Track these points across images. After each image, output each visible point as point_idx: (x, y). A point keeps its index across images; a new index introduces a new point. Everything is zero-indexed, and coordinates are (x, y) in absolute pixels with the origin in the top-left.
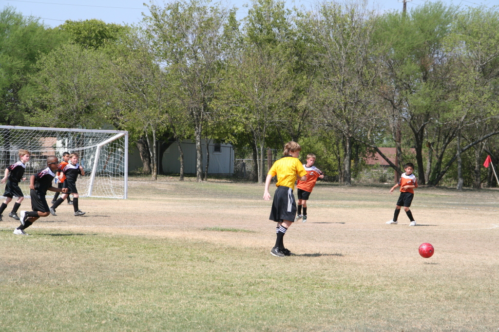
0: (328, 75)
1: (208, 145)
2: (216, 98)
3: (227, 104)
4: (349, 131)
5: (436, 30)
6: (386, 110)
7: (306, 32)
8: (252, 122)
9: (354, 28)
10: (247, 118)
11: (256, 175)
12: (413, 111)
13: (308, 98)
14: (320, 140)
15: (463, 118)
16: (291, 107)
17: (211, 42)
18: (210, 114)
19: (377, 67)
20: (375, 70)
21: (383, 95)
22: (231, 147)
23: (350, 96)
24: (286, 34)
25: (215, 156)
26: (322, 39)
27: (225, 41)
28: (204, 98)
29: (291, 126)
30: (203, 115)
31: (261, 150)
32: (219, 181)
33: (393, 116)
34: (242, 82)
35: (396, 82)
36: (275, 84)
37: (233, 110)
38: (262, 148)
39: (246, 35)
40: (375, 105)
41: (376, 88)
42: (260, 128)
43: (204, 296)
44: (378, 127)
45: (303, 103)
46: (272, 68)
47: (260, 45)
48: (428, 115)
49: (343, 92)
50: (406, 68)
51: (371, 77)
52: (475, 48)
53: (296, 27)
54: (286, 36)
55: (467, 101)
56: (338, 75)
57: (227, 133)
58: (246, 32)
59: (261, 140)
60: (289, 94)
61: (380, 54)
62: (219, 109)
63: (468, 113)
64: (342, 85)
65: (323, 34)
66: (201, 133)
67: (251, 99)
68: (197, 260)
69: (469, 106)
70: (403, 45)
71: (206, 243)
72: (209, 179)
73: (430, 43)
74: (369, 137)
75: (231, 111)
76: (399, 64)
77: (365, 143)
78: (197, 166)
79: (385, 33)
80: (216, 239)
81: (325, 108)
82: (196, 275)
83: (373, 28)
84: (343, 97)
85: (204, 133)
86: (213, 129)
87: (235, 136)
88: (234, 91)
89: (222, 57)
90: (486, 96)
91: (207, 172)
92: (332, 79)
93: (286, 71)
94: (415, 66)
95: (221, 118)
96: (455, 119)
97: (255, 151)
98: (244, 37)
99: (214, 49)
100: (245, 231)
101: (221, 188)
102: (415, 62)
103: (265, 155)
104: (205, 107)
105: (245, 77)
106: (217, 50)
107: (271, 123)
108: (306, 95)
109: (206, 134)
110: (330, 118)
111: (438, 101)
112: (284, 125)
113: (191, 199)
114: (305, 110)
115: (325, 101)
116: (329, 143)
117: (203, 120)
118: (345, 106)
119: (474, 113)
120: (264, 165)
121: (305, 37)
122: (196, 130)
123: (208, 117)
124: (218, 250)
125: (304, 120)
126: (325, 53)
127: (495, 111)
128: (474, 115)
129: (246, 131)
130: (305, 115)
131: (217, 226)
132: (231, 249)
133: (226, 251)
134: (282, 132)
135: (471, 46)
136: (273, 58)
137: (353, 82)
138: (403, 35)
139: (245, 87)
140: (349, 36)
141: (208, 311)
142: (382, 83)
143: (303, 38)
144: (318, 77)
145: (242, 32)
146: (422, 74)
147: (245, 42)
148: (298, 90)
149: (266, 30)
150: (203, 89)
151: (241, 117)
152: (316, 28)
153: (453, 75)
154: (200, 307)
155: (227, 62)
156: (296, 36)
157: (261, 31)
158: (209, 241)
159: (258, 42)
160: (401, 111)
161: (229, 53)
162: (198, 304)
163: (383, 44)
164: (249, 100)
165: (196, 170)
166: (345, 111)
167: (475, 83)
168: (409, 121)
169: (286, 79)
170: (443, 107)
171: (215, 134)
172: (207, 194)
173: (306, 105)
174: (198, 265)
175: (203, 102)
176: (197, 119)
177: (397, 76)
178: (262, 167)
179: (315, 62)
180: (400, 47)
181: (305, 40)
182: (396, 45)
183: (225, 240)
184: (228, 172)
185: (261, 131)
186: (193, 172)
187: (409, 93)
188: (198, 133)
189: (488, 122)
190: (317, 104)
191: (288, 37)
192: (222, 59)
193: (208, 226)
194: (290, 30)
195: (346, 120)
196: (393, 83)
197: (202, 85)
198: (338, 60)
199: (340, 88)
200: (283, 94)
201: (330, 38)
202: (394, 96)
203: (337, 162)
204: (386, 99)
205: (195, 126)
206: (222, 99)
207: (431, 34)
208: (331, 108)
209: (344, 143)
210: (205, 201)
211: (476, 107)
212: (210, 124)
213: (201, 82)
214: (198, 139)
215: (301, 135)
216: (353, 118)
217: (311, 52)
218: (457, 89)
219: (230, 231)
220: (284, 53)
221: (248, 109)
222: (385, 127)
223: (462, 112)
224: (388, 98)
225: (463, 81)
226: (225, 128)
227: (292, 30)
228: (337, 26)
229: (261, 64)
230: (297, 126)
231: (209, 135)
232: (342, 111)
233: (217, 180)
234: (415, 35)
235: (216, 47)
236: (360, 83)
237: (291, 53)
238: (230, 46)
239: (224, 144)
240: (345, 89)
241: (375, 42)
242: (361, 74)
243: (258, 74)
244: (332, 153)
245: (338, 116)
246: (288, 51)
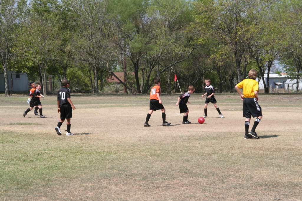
0: (82, 31)
1: (12, 74)
2: (15, 46)
3: (22, 49)
4: (96, 64)
5: (142, 4)
6: (117, 50)
7: (67, 6)
8: (38, 60)
9: (96, 3)
10: (35, 58)
11: (42, 91)
12: (132, 51)
13: (71, 45)
14: (79, 69)
15: (160, 54)
16: (61, 50)
17: (9, 12)
18: (12, 56)
19: (111, 26)
20: (109, 27)
21: (115, 42)
22: (26, 75)
23: (96, 43)
24: (56, 7)
25: (16, 81)
26: (77, 9)
27: (19, 12)
28: (7, 46)
29: (62, 61)
30: (8, 56)
31: (45, 76)
32: (20, 95)
33: (121, 54)
34: (31, 36)
35: (122, 34)
36: (51, 37)
37: (26, 53)
38: (45, 75)
39: (32, 8)
40: (110, 48)
41: (110, 38)
42: (43, 63)
43: (10, 163)
44: (113, 61)
45: (68, 48)
46: (49, 28)
47: (40, 14)
48: (140, 53)
49: (92, 41)
50: (127, 26)
51: (107, 31)
52: (165, 14)
53: (62, 3)
54: (56, 8)
55: (162, 44)
56: (88, 31)
57: (23, 67)
58: (31, 6)
59: (44, 70)
60: (60, 42)
61: (111, 18)
62: (17, 52)
63: (162, 51)
64: (90, 36)
65: (78, 7)
66: (7, 67)
67: (37, 46)
68: (6, 142)
69: (163, 47)
70: (124, 13)
71: (12, 132)
72: (14, 95)
73: (140, 11)
74: (108, 67)
75: (25, 53)
76: (123, 24)
77: (105, 70)
78: (6, 87)
79: (114, 6)
80: (18, 130)
81: (81, 50)
82: (6, 151)
83: (107, 3)
84: (92, 44)
85: (9, 67)
86: (14, 65)
87: (28, 68)
88: (26, 41)
89: (17, 21)
90: (171, 41)
91: (12, 90)
92: (85, 33)
93: (57, 29)
94: (132, 25)
95: (19, 58)
96: (156, 55)
97: (41, 77)
98: (30, 9)
99: (12, 16)
100: (36, 124)
101: (20, 99)
102: (132, 22)
103: (47, 79)
104: (9, 51)
105: (32, 33)
106: (14, 17)
107: (49, 60)
108: (70, 43)
109: (10, 67)
110: (84, 56)
111: (146, 45)
112: (58, 61)
113: (2, 107)
114: (70, 52)
115: (81, 46)
116: (85, 71)
117: (7, 59)
118: (93, 49)
119: (166, 51)
120: (47, 85)
121: (67, 9)
122: (3, 65)
123: (11, 57)
124: (20, 136)
125: (69, 58)
126: (79, 18)
127: (177, 49)
128: (166, 52)
129: (34, 65)
130: (70, 55)
131: (19, 122)
132: (27, 135)
133: (24, 136)
134: (57, 65)
135: (162, 13)
136: (49, 21)
137: (97, 35)
138: (124, 7)
139: (33, 39)
140: (93, 8)
141: (13, 171)
142: (114, 35)
143: (66, 9)
144: (77, 32)
145: (29, 6)
146: (136, 29)
147: (31, 12)
148: (65, 40)
149: (44, 5)
150: (6, 41)
151: (31, 57)
152: (74, 3)
153: (154, 29)
154: (8, 169)
155: (21, 24)
156: (62, 8)
157: (41, 5)
158: (13, 131)
159: (39, 12)
160: (125, 51)
161: (22, 19)
162: (6, 168)
163: (113, 12)
164: (36, 46)
165: (5, 89)
166: (93, 52)
167: (166, 34)
168: (130, 56)
169: (58, 34)
170: (149, 48)
171: (16, 67)
172: (11, 103)
173: (70, 49)
174: (6, 145)
175: (7, 49)
176: (4, 59)
177: (122, 31)
178: (45, 86)
179: (74, 24)
180: (123, 14)
181: (67, 10)
182: (120, 13)
183: (23, 130)
184: (25, 90)
185: (44, 65)
186: (3, 91)
187: (129, 40)
188: (5, 67)
189: (174, 56)
190: (77, 48)
191: (57, 9)
192: (18, 23)
193: (13, 122)
194: (58, 5)
195: (94, 57)
196: (120, 35)
197: (6, 38)
198: (87, 22)
199: (89, 39)
200: (56, 43)
201: (82, 9)
202: (121, 42)
203: (90, 82)
204: (116, 44)
205: (3, 63)
206: (19, 47)
207: (140, 6)
208: (85, 50)
209: (94, 71)
210: (11, 107)
211: (167, 48)
212: (12, 62)
213: (5, 36)
214: (5, 70)
215: (68, 67)
216: (98, 56)
217: (71, 18)
218: (156, 38)
219: (27, 124)
220: (55, 18)
221: (35, 52)
222: (116, 61)
223: (159, 51)
224: (117, 44)
225: (159, 33)
226: (22, 64)
227: (59, 5)
228: (86, 2)
229: (42, 25)
230: (65, 62)
231: (12, 68)
232: (91, 52)
233: (18, 95)
234: (131, 7)
235: (13, 15)
236: (101, 35)
237: (59, 18)
238: (22, 15)
239: (22, 74)
240: (93, 39)
241: (108, 11)
242: (102, 30)
243: (41, 31)
244: (87, 77)
245: (89, 55)
246: (58, 17)
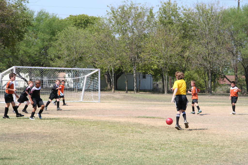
0: (200, 40)
1: (139, 75)
2: (143, 52)
3: (149, 55)
4: (211, 68)
6: (229, 56)
7: (188, 18)
8: (161, 63)
9: (212, 16)
10: (159, 62)
11: (163, 90)
12: (243, 57)
13: (189, 51)
14: (196, 72)
17: (140, 24)
18: (140, 60)
19: (225, 35)
20: (224, 37)
21: (228, 49)
22: (151, 76)
23: (211, 50)
24: (178, 19)
25: (143, 81)
26: (196, 21)
27: (147, 24)
29: (181, 65)
30: (137, 61)
31: (166, 77)
32: (145, 93)
33: (233, 59)
34: (156, 44)
35: (234, 42)
36: (173, 44)
38: (166, 76)
39: (158, 20)
40: (224, 54)
41: (224, 46)
42: (165, 67)
43: (139, 150)
44: (225, 65)
45: (187, 54)
46: (171, 36)
47: (165, 25)
49: (207, 48)
50: (240, 35)
51: (222, 40)
53: (183, 16)
54: (178, 20)
56: (205, 39)
57: (149, 69)
58: (158, 19)
59: (166, 72)
60: (179, 49)
61: (226, 28)
62: (145, 57)
64: (206, 44)
65: (197, 19)
66: (136, 69)
67: (161, 52)
68: (135, 132)
70: (238, 24)
71: (139, 124)
72: (140, 92)
74: (221, 70)
75: (151, 58)
76: (236, 33)
77: (219, 74)
78: (134, 86)
79: (229, 18)
80: (144, 122)
81: (198, 56)
82: (135, 140)
83: (222, 15)
84: (207, 50)
85: (138, 69)
86: (142, 68)
87: (153, 70)
88: (152, 48)
89: (146, 31)
91: (139, 88)
92: (201, 41)
93: (178, 38)
94: (244, 34)
95: (146, 62)
97: (163, 78)
98: (157, 21)
99: (142, 27)
100: (159, 118)
101: (146, 96)
102: (244, 32)
103: (168, 80)
104: (138, 56)
105: (157, 41)
106: (144, 28)
107: (171, 64)
108: (189, 50)
109: (139, 70)
112: (177, 65)
113: (131, 102)
114: (188, 57)
115: (198, 53)
116: (201, 73)
117: (137, 63)
118: (208, 55)
120: (167, 85)
122: (133, 68)
123: (139, 61)
124: (145, 127)
125: (187, 63)
126: (198, 29)
129: (158, 68)
130: (188, 59)
131: (145, 116)
132: (152, 127)
133: (149, 128)
134: (177, 68)
136: (172, 32)
137: (212, 43)
138: (238, 19)
139: (158, 46)
140: (210, 20)
141: (141, 158)
142: (227, 43)
144: (194, 40)
145: (156, 19)
147: (158, 24)
148: (184, 47)
149: (168, 18)
150: (137, 48)
151: (156, 61)
152: (193, 16)
154: (137, 156)
155: (149, 34)
156: (183, 20)
157: (166, 18)
158: (141, 123)
159: (164, 24)
160: (237, 57)
161: (150, 30)
162: (136, 154)
164: (160, 52)
165: (134, 88)
166: (208, 57)
168: (241, 62)
169: (178, 42)
171: (143, 70)
172: (139, 99)
173: (188, 55)
174: (135, 135)
175: (137, 54)
176: (134, 62)
177: (235, 39)
178: (166, 86)
179: (193, 33)
180: (236, 25)
181: (188, 22)
182: (234, 24)
183: (148, 122)
184: (150, 89)
185: (166, 68)
186: (132, 89)
187: (241, 48)
188: (134, 70)
190: (194, 54)
191: (179, 21)
192: (146, 33)
193: (141, 116)
194: (180, 17)
195: (209, 62)
196: (233, 43)
197: (136, 46)
198: (204, 32)
199: (206, 46)
200: (177, 49)
201: (200, 21)
202: (233, 49)
203: (204, 83)
204: (229, 51)
205: (133, 66)
206: (146, 53)
208: (201, 56)
209: (208, 74)
210: (138, 103)
212: (140, 65)
213: (136, 44)
214: (134, 72)
215: (186, 70)
216: (213, 61)
217: (191, 28)
219: (151, 118)
220: (177, 29)
221: (159, 57)
222: (229, 65)
226: (148, 67)
227: (181, 17)
228: (204, 15)
229: (166, 35)
230: (184, 65)
231: (140, 70)
233: (144, 93)
234: (244, 18)
235: (143, 26)
236: (216, 43)
237: (180, 29)
238: (150, 26)
239: (147, 75)
240: (208, 46)
241: (223, 22)
242: (217, 39)
243: (165, 40)
244: (202, 79)
245: (205, 60)
246: (179, 28)
